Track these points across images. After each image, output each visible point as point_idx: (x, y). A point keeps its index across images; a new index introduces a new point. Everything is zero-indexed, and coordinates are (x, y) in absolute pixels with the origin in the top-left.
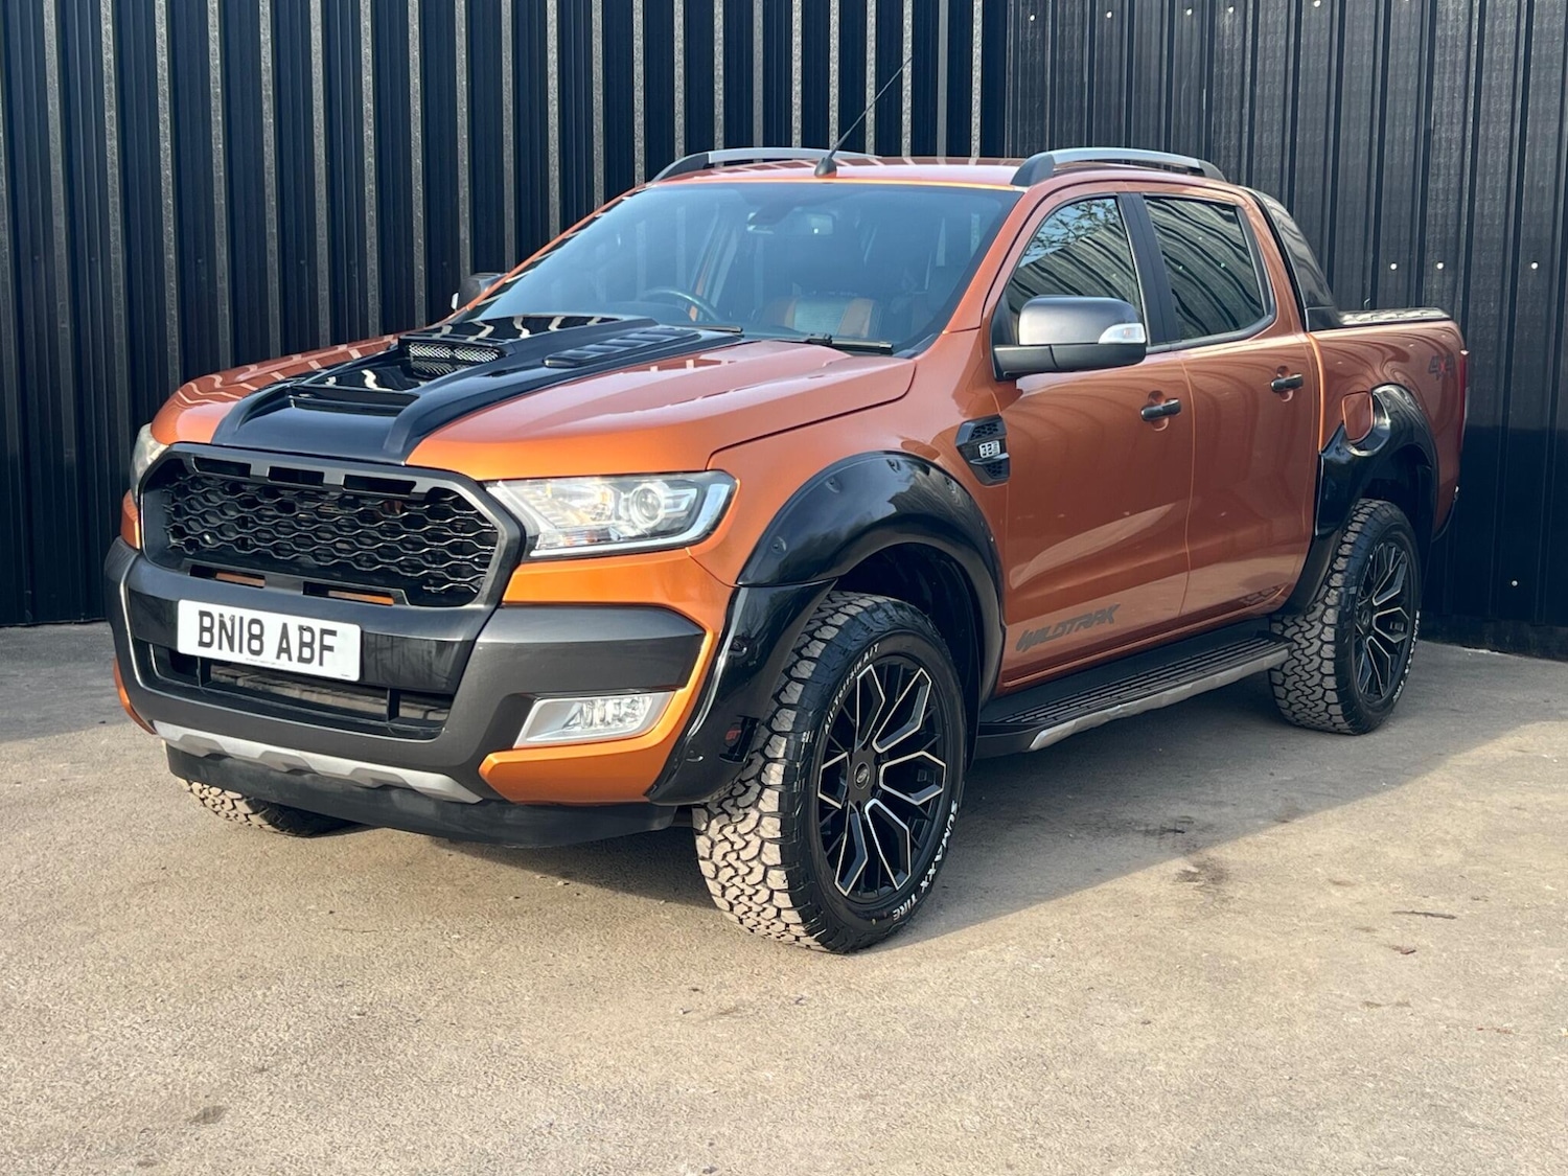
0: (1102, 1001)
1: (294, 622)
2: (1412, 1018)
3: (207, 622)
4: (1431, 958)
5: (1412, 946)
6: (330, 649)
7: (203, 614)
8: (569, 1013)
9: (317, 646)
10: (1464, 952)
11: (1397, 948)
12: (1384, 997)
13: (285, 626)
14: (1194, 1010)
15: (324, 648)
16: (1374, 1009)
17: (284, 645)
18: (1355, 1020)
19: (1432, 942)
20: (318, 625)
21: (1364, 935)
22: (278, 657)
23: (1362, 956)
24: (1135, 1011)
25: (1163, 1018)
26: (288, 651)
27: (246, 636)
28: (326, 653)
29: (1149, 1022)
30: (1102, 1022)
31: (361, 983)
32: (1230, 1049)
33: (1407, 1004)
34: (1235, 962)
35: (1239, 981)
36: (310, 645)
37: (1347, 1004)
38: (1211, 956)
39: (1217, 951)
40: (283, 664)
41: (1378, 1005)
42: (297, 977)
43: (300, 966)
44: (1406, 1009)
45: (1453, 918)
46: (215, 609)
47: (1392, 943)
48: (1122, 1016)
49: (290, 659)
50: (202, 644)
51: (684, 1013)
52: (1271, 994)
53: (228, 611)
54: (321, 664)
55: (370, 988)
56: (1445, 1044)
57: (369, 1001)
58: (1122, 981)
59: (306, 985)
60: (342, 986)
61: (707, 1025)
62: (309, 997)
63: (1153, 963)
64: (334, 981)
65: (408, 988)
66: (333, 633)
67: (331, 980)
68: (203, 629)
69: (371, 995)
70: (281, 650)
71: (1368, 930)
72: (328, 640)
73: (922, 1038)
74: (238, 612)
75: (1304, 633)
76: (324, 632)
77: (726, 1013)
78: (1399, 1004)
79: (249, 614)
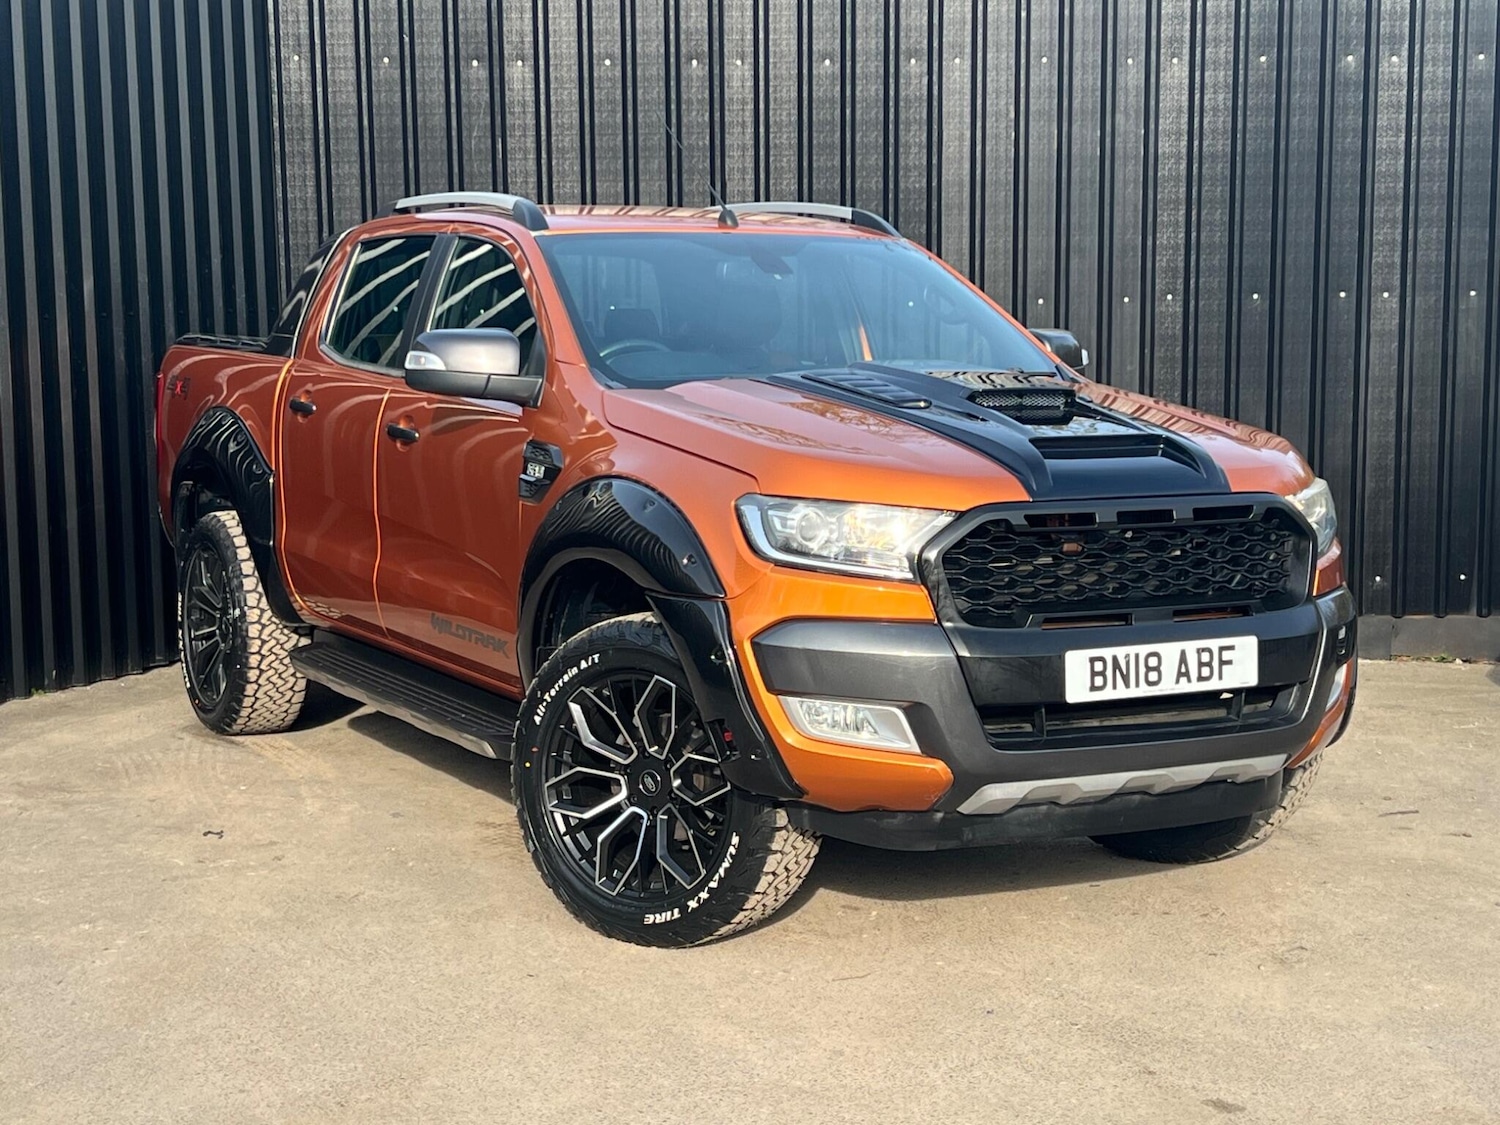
1: (1191, 647)
3: (1099, 666)
6: (1229, 662)
7: (1093, 660)
9: (1215, 664)
13: (1183, 653)
15: (1222, 663)
17: (1183, 670)
20: (1214, 644)
22: (1177, 682)
26: (1187, 674)
27: (1142, 670)
28: (1225, 667)
36: (1209, 664)
40: (1185, 687)
46: (1107, 653)
49: (1189, 680)
50: (1093, 688)
53: (1120, 652)
54: (1220, 678)
66: (1231, 648)
68: (1094, 674)
70: (1180, 674)
72: (1226, 655)
74: (1132, 650)
76: (1222, 649)
79: (1143, 650)
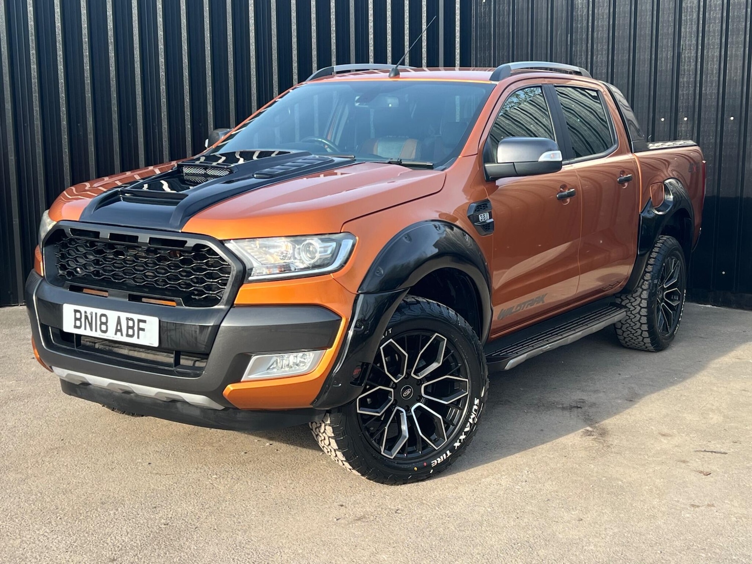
0: (555, 507)
1: (124, 316)
2: (717, 514)
3: (78, 315)
4: (719, 477)
5: (708, 470)
6: (143, 330)
7: (76, 311)
8: (276, 521)
9: (136, 328)
10: (736, 474)
11: (701, 472)
12: (700, 502)
13: (119, 318)
14: (603, 511)
15: (140, 329)
16: (697, 509)
17: (119, 328)
18: (688, 515)
19: (718, 468)
20: (136, 317)
21: (683, 465)
22: (116, 334)
23: (684, 478)
24: (573, 513)
25: (588, 517)
26: (121, 330)
27: (99, 323)
28: (141, 332)
29: (582, 520)
30: (557, 520)
31: (165, 505)
32: (626, 535)
33: (713, 505)
34: (620, 483)
35: (624, 493)
36: (132, 328)
37: (682, 506)
38: (607, 479)
39: (610, 476)
40: (119, 338)
41: (698, 506)
42: (132, 503)
43: (134, 496)
44: (713, 508)
45: (726, 453)
46: (82, 309)
47: (698, 469)
48: (567, 517)
49: (122, 335)
50: (76, 327)
51: (337, 520)
52: (641, 501)
53: (89, 310)
54: (138, 338)
55: (170, 508)
56: (737, 529)
57: (170, 516)
58: (563, 495)
59: (136, 507)
60: (155, 507)
61: (349, 527)
62: (138, 514)
63: (578, 484)
64: (151, 504)
65: (190, 508)
66: (144, 321)
67: (150, 504)
68: (76, 319)
69: (171, 512)
70: (117, 331)
71: (684, 462)
72: (142, 325)
73: (464, 533)
74: (94, 310)
75: (631, 303)
76: (139, 321)
77: (359, 519)
78: (709, 505)
79: (100, 311)
